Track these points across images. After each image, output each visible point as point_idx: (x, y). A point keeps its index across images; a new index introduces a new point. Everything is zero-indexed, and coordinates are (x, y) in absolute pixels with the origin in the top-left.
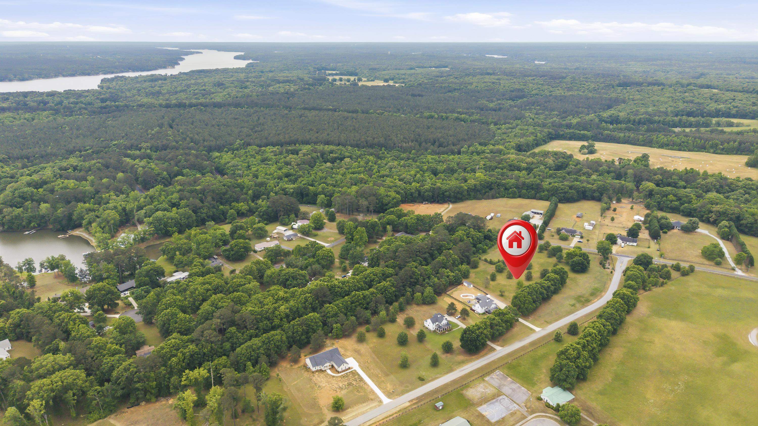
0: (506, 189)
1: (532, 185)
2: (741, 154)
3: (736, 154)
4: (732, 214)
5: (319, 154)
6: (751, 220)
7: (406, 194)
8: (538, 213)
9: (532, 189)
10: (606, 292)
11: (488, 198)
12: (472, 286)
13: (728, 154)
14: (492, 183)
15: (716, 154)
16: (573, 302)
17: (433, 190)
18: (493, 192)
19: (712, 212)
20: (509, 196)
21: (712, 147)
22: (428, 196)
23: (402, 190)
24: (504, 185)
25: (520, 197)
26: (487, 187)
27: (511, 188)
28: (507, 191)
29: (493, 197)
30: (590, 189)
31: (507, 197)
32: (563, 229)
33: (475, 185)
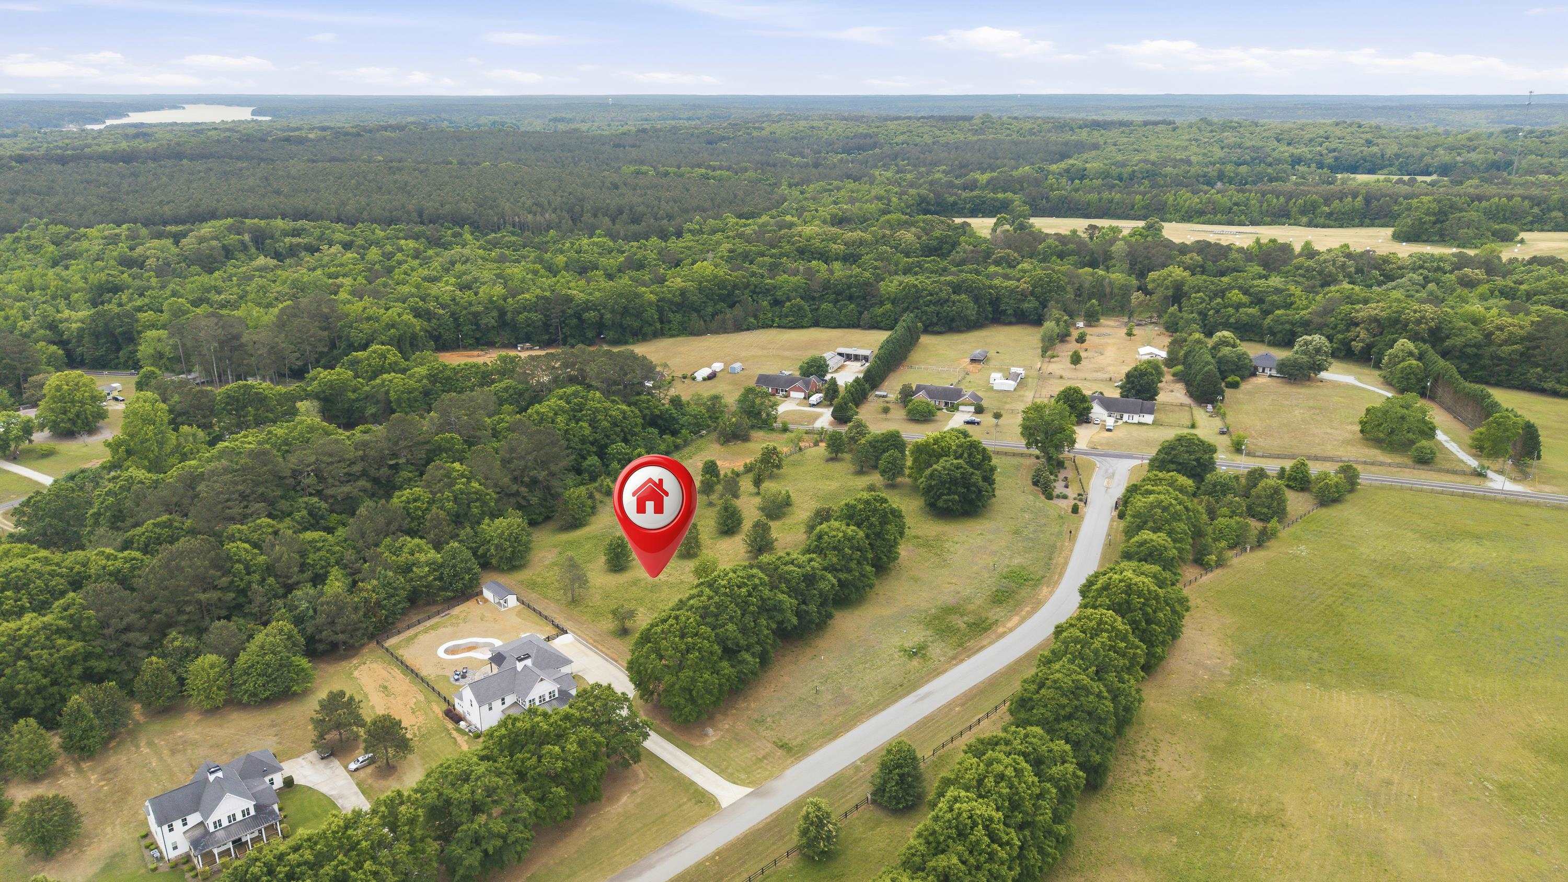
0: (777, 303)
1: (849, 287)
2: (1372, 225)
3: (1361, 225)
4: (1418, 322)
5: (247, 237)
6: (1475, 334)
7: (456, 320)
8: (857, 358)
9: (851, 298)
10: (1057, 583)
11: (722, 330)
12: (512, 600)
13: (1341, 226)
14: (735, 286)
15: (1316, 226)
16: (916, 636)
17: (544, 305)
18: (738, 311)
19: (1357, 325)
20: (785, 321)
21: (1303, 212)
22: (529, 323)
23: (443, 306)
24: (767, 291)
25: (816, 324)
26: (722, 299)
27: (789, 299)
28: (777, 309)
29: (739, 328)
30: (1012, 291)
31: (779, 327)
32: (919, 388)
33: (683, 292)
